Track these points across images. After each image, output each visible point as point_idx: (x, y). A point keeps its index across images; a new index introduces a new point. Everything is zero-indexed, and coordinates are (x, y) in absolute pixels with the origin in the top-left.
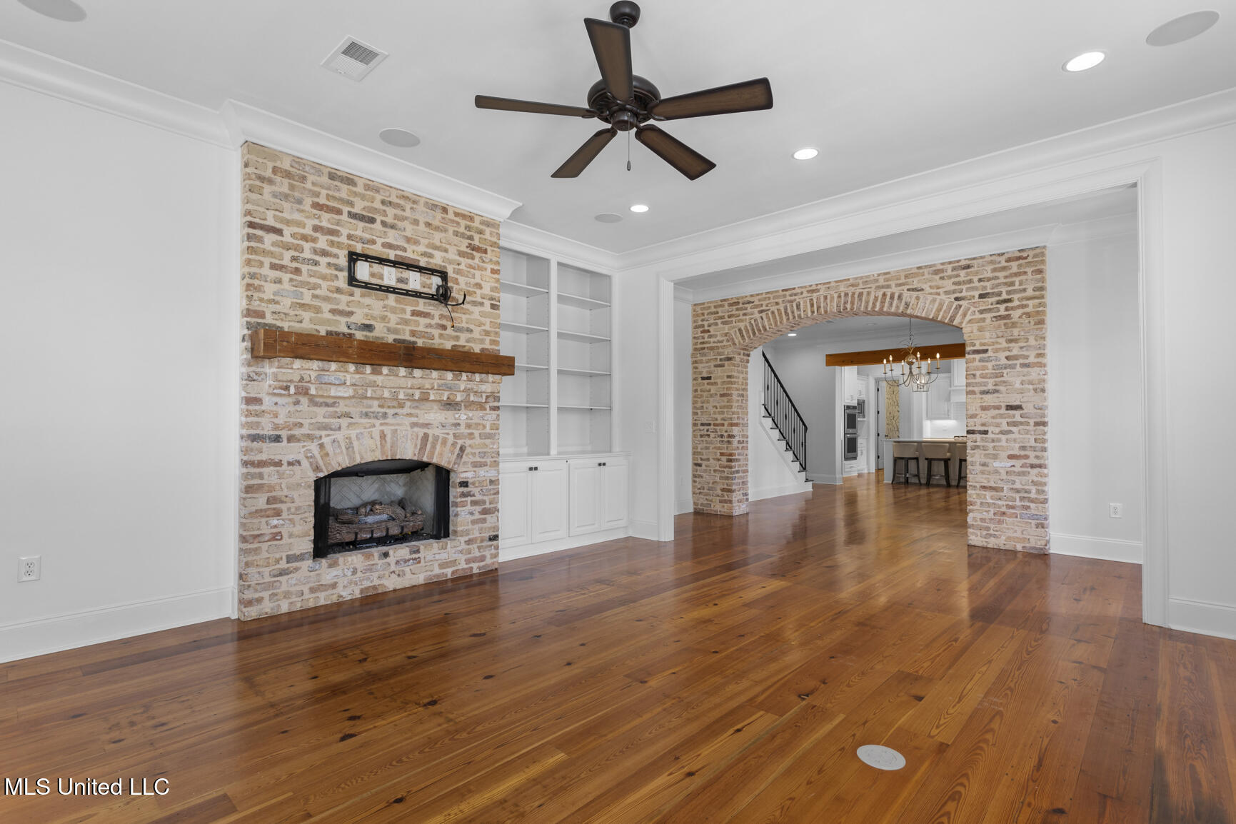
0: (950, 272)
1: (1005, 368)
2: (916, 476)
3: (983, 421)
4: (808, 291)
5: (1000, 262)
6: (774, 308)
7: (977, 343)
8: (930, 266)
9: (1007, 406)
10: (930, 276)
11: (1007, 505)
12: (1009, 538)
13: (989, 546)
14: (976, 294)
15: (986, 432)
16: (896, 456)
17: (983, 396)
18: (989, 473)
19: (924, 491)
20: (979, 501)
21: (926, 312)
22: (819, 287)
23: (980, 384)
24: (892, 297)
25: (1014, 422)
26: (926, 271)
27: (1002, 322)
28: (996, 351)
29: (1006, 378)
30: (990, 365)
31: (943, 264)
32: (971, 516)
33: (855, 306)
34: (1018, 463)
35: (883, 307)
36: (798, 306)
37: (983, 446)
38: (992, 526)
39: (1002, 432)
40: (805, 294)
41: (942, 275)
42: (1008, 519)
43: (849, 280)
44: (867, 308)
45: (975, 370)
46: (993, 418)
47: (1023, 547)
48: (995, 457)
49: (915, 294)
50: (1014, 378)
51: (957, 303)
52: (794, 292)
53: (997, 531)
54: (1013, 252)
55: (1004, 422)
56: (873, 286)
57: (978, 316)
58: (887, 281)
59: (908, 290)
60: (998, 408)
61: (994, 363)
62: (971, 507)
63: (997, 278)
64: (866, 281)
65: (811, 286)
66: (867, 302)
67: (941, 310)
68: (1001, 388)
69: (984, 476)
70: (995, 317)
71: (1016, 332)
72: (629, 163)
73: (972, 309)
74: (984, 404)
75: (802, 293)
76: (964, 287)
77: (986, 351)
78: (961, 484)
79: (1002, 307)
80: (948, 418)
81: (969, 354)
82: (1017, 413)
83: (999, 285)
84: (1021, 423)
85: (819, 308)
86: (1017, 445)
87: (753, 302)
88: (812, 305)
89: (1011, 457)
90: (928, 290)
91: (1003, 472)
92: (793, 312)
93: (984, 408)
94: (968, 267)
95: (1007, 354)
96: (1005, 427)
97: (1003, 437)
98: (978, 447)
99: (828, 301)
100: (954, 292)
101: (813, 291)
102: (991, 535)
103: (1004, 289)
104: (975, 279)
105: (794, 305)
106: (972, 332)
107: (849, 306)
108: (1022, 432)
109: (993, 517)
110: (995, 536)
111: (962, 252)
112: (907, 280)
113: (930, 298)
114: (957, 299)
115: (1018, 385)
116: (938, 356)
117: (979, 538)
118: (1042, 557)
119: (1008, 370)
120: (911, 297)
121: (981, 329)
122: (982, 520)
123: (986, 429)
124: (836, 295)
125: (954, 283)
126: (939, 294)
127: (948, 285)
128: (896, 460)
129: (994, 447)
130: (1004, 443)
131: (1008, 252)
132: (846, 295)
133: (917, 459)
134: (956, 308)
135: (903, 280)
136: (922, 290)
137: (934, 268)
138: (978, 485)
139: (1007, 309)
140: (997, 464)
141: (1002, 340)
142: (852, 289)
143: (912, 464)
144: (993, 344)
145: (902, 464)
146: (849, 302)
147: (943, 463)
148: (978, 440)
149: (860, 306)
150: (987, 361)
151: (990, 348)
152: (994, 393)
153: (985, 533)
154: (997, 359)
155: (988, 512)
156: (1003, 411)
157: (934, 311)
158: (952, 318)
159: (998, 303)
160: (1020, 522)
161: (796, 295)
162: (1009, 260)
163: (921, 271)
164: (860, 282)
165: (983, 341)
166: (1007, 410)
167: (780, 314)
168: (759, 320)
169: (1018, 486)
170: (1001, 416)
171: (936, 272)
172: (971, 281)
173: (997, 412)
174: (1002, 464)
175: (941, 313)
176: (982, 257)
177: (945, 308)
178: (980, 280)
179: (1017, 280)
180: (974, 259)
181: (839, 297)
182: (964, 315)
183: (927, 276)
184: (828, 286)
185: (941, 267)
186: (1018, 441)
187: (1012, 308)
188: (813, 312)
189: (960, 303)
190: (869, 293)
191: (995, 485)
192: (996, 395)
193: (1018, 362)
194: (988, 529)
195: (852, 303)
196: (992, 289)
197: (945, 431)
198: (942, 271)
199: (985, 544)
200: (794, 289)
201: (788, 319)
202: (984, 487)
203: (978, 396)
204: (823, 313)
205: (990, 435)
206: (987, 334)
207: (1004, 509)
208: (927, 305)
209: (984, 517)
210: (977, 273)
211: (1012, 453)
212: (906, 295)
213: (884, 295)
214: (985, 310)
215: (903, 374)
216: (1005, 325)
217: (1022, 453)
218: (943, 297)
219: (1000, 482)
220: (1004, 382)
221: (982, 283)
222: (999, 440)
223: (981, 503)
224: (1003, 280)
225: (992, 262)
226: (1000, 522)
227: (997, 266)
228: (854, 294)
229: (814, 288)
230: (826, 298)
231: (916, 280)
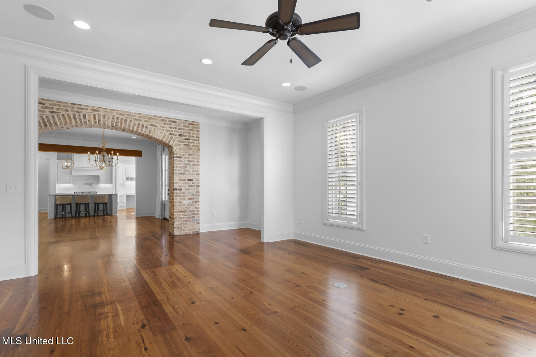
0: (168, 122)
1: (188, 165)
3: (180, 185)
4: (92, 110)
5: (186, 124)
6: (65, 113)
7: (178, 153)
8: (160, 117)
9: (188, 179)
10: (160, 121)
11: (188, 217)
12: (188, 229)
13: (182, 234)
14: (178, 134)
15: (181, 190)
16: (57, 203)
17: (180, 175)
18: (182, 206)
20: (178, 217)
21: (159, 137)
22: (99, 109)
23: (179, 170)
24: (143, 126)
25: (190, 186)
26: (158, 118)
27: (187, 147)
28: (185, 158)
29: (187, 169)
30: (182, 163)
31: (165, 118)
32: (175, 223)
33: (123, 126)
34: (191, 201)
35: (138, 129)
36: (84, 116)
37: (180, 195)
38: (182, 226)
39: (186, 190)
40: (89, 111)
41: (165, 122)
42: (188, 222)
43: (119, 111)
44: (129, 128)
45: (177, 164)
46: (183, 184)
47: (193, 232)
48: (184, 199)
49: (154, 127)
50: (190, 169)
51: (171, 136)
52: (81, 107)
53: (184, 228)
54: (190, 121)
55: (187, 185)
56: (133, 118)
57: (178, 143)
58: (140, 118)
59: (150, 125)
60: (185, 180)
61: (184, 162)
62: (176, 220)
63: (185, 129)
64: (129, 115)
65: (94, 107)
66: (130, 125)
67: (165, 137)
68: (186, 172)
69: (180, 207)
70: (184, 145)
71: (191, 151)
72: (291, 59)
73: (176, 140)
74: (180, 178)
75: (87, 109)
76: (173, 130)
77: (181, 157)
79: (187, 141)
80: (70, 183)
81: (175, 157)
82: (191, 182)
83: (185, 132)
84: (192, 186)
85: (99, 121)
86: (191, 194)
87: (44, 104)
88: (95, 118)
89: (189, 199)
90: (159, 127)
91: (186, 205)
92: (80, 119)
93: (180, 180)
94: (175, 122)
95: (188, 159)
96: (187, 188)
97: (187, 191)
98: (178, 195)
99: (106, 118)
100: (170, 131)
101: (95, 110)
102: (182, 230)
103: (187, 135)
104: (178, 128)
105: (81, 115)
106: (177, 149)
107: (119, 125)
108: (193, 189)
109: (183, 223)
110: (184, 230)
111: (173, 115)
112: (149, 120)
113: (160, 131)
114: (171, 134)
115: (191, 172)
117: (178, 232)
118: (198, 234)
119: (188, 166)
120: (152, 128)
121: (180, 149)
122: (179, 224)
123: (180, 188)
124: (111, 117)
125: (169, 127)
126: (163, 130)
127: (167, 127)
129: (184, 195)
130: (187, 194)
131: (188, 121)
132: (118, 118)
133: (70, 204)
134: (171, 138)
135: (147, 120)
136: (156, 126)
137: (161, 118)
138: (178, 211)
139: (188, 142)
140: (184, 202)
141: (186, 154)
142: (120, 117)
144: (184, 155)
146: (119, 122)
148: (178, 193)
149: (126, 126)
150: (181, 162)
151: (182, 156)
152: (184, 174)
153: (180, 229)
154: (185, 161)
155: (181, 221)
156: (187, 181)
157: (162, 137)
158: (169, 142)
159: (185, 139)
160: (192, 223)
161: (82, 109)
162: (189, 124)
163: (156, 118)
164: (125, 114)
165: (180, 153)
166: (188, 181)
167: (70, 118)
168: (51, 118)
169: (191, 209)
170: (186, 183)
171: (163, 120)
172: (176, 128)
173: (185, 181)
174: (186, 202)
175: (165, 139)
176: (180, 120)
177: (166, 137)
178: (179, 129)
179: (191, 132)
180: (177, 119)
181: (113, 118)
182: (174, 142)
183: (158, 121)
184: (105, 110)
185: (164, 119)
186: (191, 192)
187: (190, 143)
188: (95, 122)
189: (172, 136)
190: (130, 121)
191: (183, 210)
192: (184, 175)
193: (192, 163)
194: (181, 227)
195: (121, 124)
196: (183, 133)
198: (165, 120)
199: (180, 234)
200: (81, 105)
201: (76, 122)
202: (180, 211)
203: (178, 175)
204: (102, 124)
205: (182, 191)
206: (182, 151)
207: (187, 219)
208: (159, 134)
209: (180, 223)
210: (178, 126)
211: (189, 197)
212: (149, 126)
213: (139, 124)
214: (181, 141)
216: (188, 148)
217: (193, 197)
218: (166, 132)
219: (185, 209)
220: (187, 170)
221: (180, 130)
222: (185, 193)
223: (179, 218)
224: (186, 131)
225: (183, 123)
226: (185, 224)
227: (185, 125)
228: (122, 119)
229: (96, 109)
230: (104, 116)
231: (153, 121)
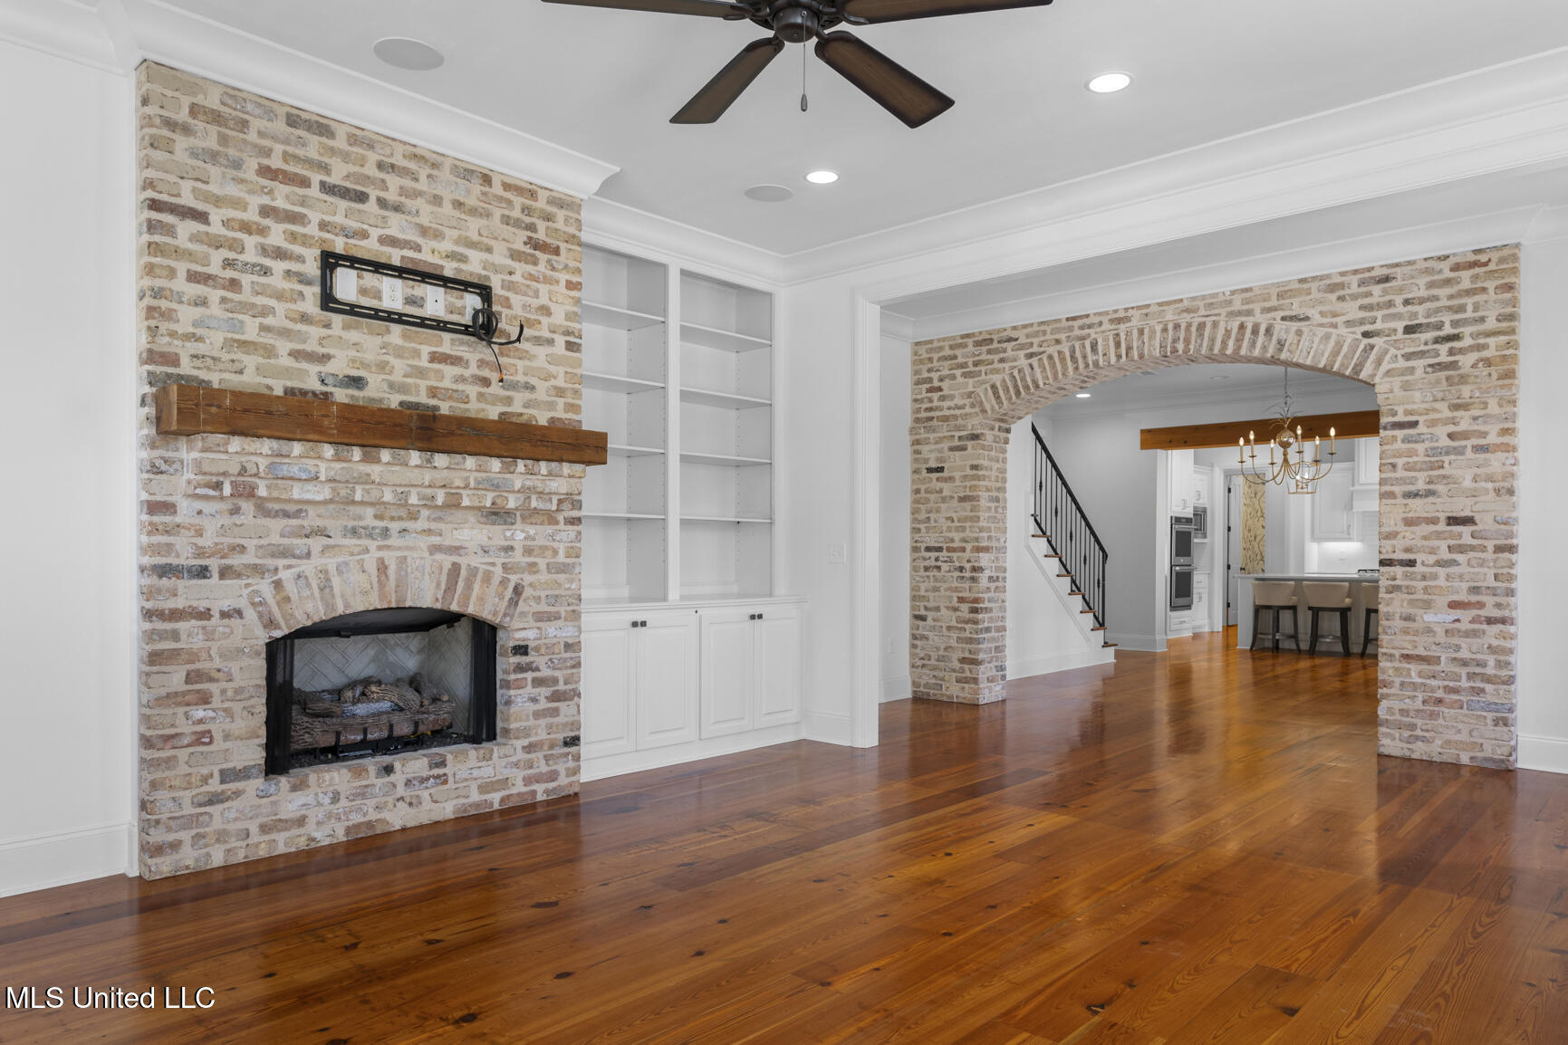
0: (1354, 289)
1: (1447, 453)
2: (1291, 637)
3: (1408, 543)
4: (1111, 321)
5: (1440, 271)
6: (1053, 350)
7: (1400, 410)
8: (1321, 278)
9: (1449, 518)
10: (1321, 295)
11: (1445, 687)
12: (1448, 742)
13: (1414, 756)
14: (1400, 325)
15: (1412, 563)
16: (1257, 603)
17: (1409, 501)
18: (1416, 633)
19: (1304, 664)
20: (1397, 681)
21: (1314, 357)
22: (1129, 314)
23: (1403, 481)
24: (1255, 332)
25: (1460, 546)
26: (1314, 286)
27: (1443, 374)
28: (1433, 423)
29: (1447, 471)
30: (1420, 448)
31: (1343, 274)
32: (1384, 704)
33: (1192, 347)
34: (1466, 615)
35: (1239, 348)
36: (1094, 347)
37: (1407, 587)
38: (1419, 722)
39: (1439, 564)
40: (1106, 326)
41: (1341, 293)
42: (1446, 711)
43: (1181, 300)
44: (1211, 349)
45: (1395, 456)
46: (1425, 538)
47: (1472, 758)
48: (1427, 605)
49: (1295, 326)
50: (1463, 470)
51: (1366, 341)
52: (1087, 321)
53: (1427, 731)
54: (1464, 254)
55: (1443, 545)
56: (1223, 311)
57: (1402, 363)
58: (1248, 303)
59: (1283, 319)
60: (1434, 521)
61: (1427, 444)
62: (1385, 690)
63: (1436, 298)
64: (1212, 304)
65: (1116, 311)
66: (1212, 340)
67: (1338, 353)
68: (1440, 488)
69: (1408, 638)
70: (1430, 366)
71: (1466, 391)
72: (804, 98)
73: (1393, 351)
74: (1410, 515)
75: (1100, 324)
76: (1379, 314)
77: (1414, 424)
78: (1367, 652)
79: (1443, 349)
80: (1349, 539)
81: (1385, 428)
82: (1466, 530)
83: (1438, 310)
84: (1473, 548)
85: (1129, 349)
86: (1465, 586)
87: (1017, 340)
88: (1118, 345)
89: (1454, 605)
90: (1317, 318)
91: (1440, 631)
92: (1085, 357)
93: (1409, 522)
94: (1386, 279)
95: (1451, 428)
96: (1445, 555)
97: (1442, 572)
98: (1397, 588)
99: (1146, 337)
100: (1362, 322)
101: (1119, 321)
102: (1417, 738)
103: (1447, 318)
104: (1399, 300)
105: (1087, 344)
106: (1391, 391)
107: (1180, 347)
108: (1474, 562)
109: (1421, 707)
110: (1424, 739)
111: (1375, 253)
112: (1281, 302)
113: (1321, 332)
114: (1366, 335)
115: (1467, 483)
116: (1332, 432)
117: (1397, 743)
118: (1504, 774)
119: (1452, 457)
120: (1287, 331)
121: (1406, 387)
122: (1403, 712)
123: (1411, 556)
124: (1159, 328)
125: (1362, 308)
126: (1335, 326)
127: (1352, 310)
128: (1258, 610)
129: (1425, 589)
130: (1442, 582)
131: (1454, 255)
132: (1177, 327)
133: (1293, 608)
134: (1365, 350)
135: (1274, 302)
136: (1307, 318)
137: (1328, 282)
138: (1397, 653)
139: (1451, 352)
140: (1429, 617)
141: (1442, 406)
142: (1186, 318)
143: (1286, 617)
144: (1427, 412)
145: (1268, 617)
146: (1182, 339)
147: (1338, 614)
148: (1399, 576)
149: (1201, 346)
150: (1416, 442)
151: (1421, 419)
152: (1426, 496)
153: (1406, 734)
154: (1433, 438)
155: (1413, 698)
156: (1442, 527)
157: (1326, 355)
158: (1359, 367)
159: (1437, 341)
160: (1466, 715)
161: (1090, 327)
162: (1456, 268)
163: (1305, 286)
164: (1201, 304)
165: (1409, 407)
166: (1449, 524)
167: (1063, 360)
168: (1027, 371)
169: (1464, 654)
170: (1439, 535)
171: (1332, 288)
172: (1390, 304)
173: (1432, 528)
174: (1438, 617)
175: (1340, 358)
176: (1410, 263)
177: (1345, 349)
178: (1407, 302)
179: (1469, 301)
180: (1397, 265)
181: (1165, 330)
182: (1379, 362)
183: (1315, 295)
184: (1145, 311)
185: (1339, 280)
186: (1466, 577)
187: (1462, 351)
188: (1119, 357)
189: (1371, 341)
190: (1215, 324)
191: (1423, 653)
192: (1431, 499)
193: (1469, 443)
194: (1412, 727)
195: (1187, 341)
196: (1428, 316)
197: (1343, 560)
198: (1341, 286)
199: (1407, 753)
200: (1087, 316)
201: (1077, 368)
202: (1407, 657)
203: (1400, 501)
204: (1136, 357)
205: (1419, 568)
206: (1417, 395)
207: (1440, 694)
208: (1315, 346)
209: (1405, 707)
210: (1401, 290)
211: (1455, 598)
212: (1280, 327)
213: (1242, 327)
214: (1414, 353)
215: (1272, 464)
216: (1448, 379)
217: (1474, 598)
218: (1343, 330)
219: (1434, 647)
220: (1444, 477)
221: (1409, 308)
222: (1435, 577)
223: (1402, 684)
224: (1444, 302)
225: (1427, 271)
226: (1433, 716)
227: (1436, 277)
228: (1189, 325)
229: (1121, 314)
230: (1141, 332)
231: (1296, 301)
